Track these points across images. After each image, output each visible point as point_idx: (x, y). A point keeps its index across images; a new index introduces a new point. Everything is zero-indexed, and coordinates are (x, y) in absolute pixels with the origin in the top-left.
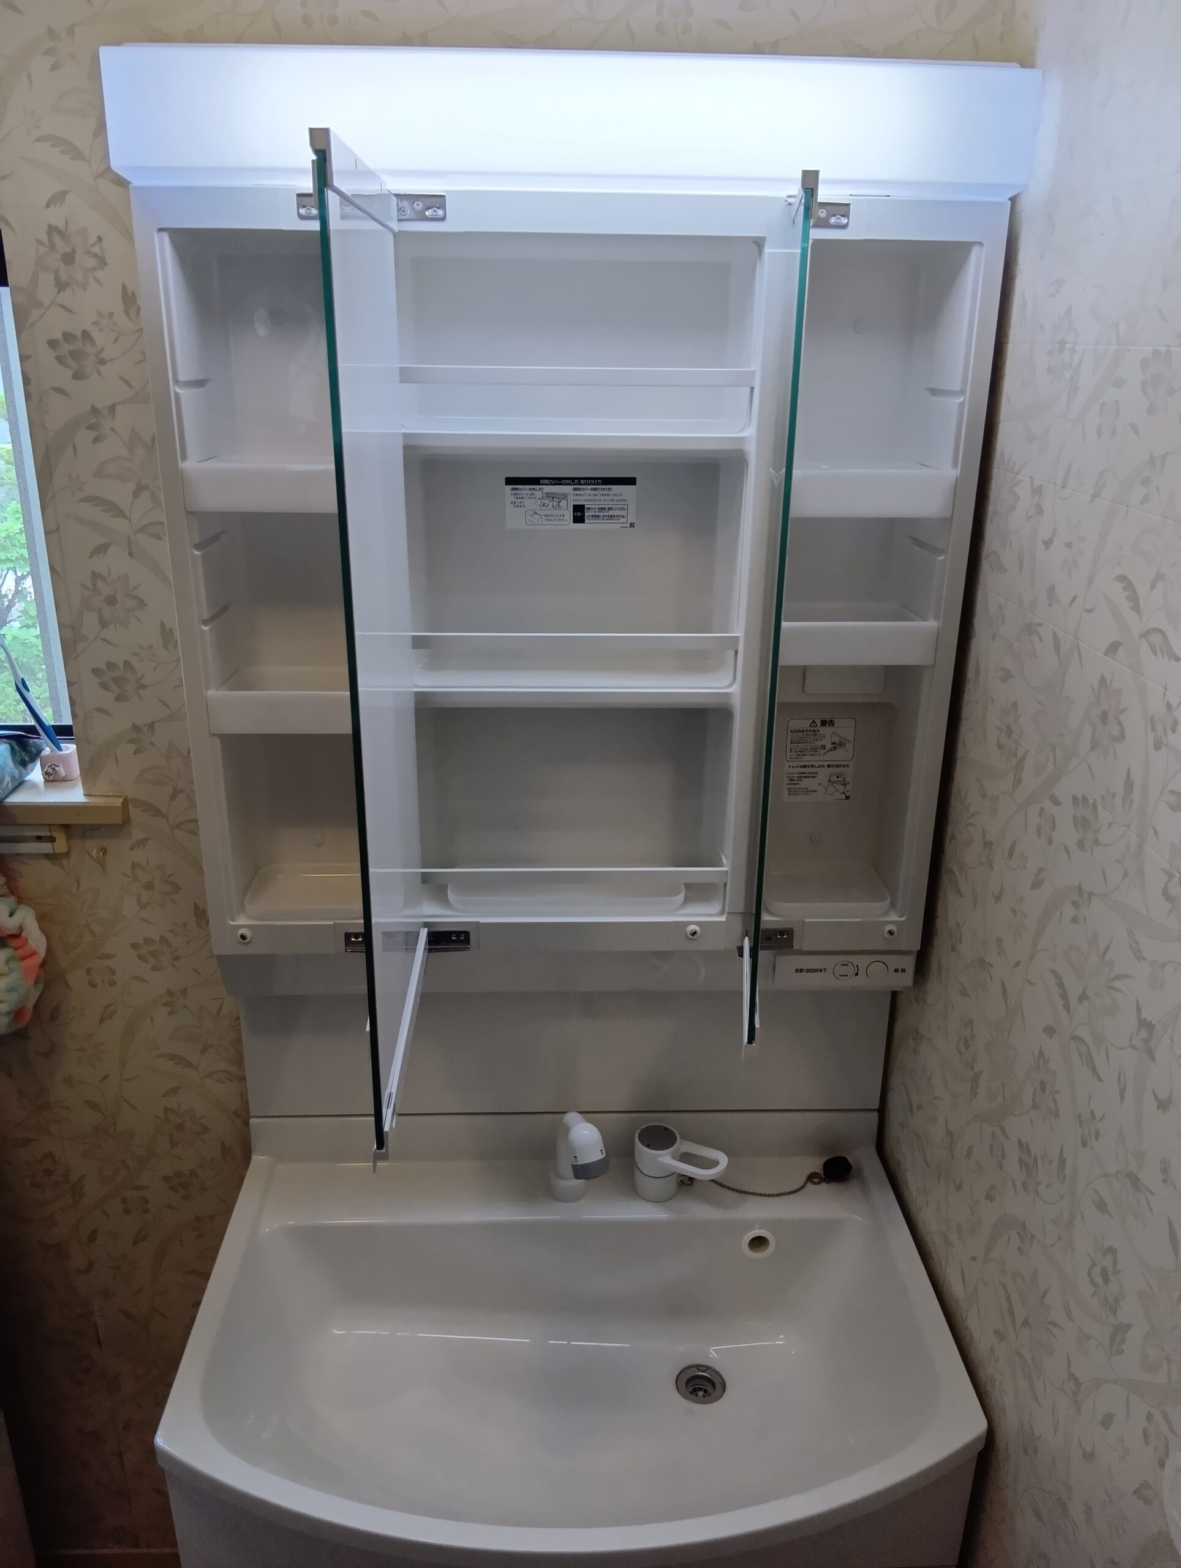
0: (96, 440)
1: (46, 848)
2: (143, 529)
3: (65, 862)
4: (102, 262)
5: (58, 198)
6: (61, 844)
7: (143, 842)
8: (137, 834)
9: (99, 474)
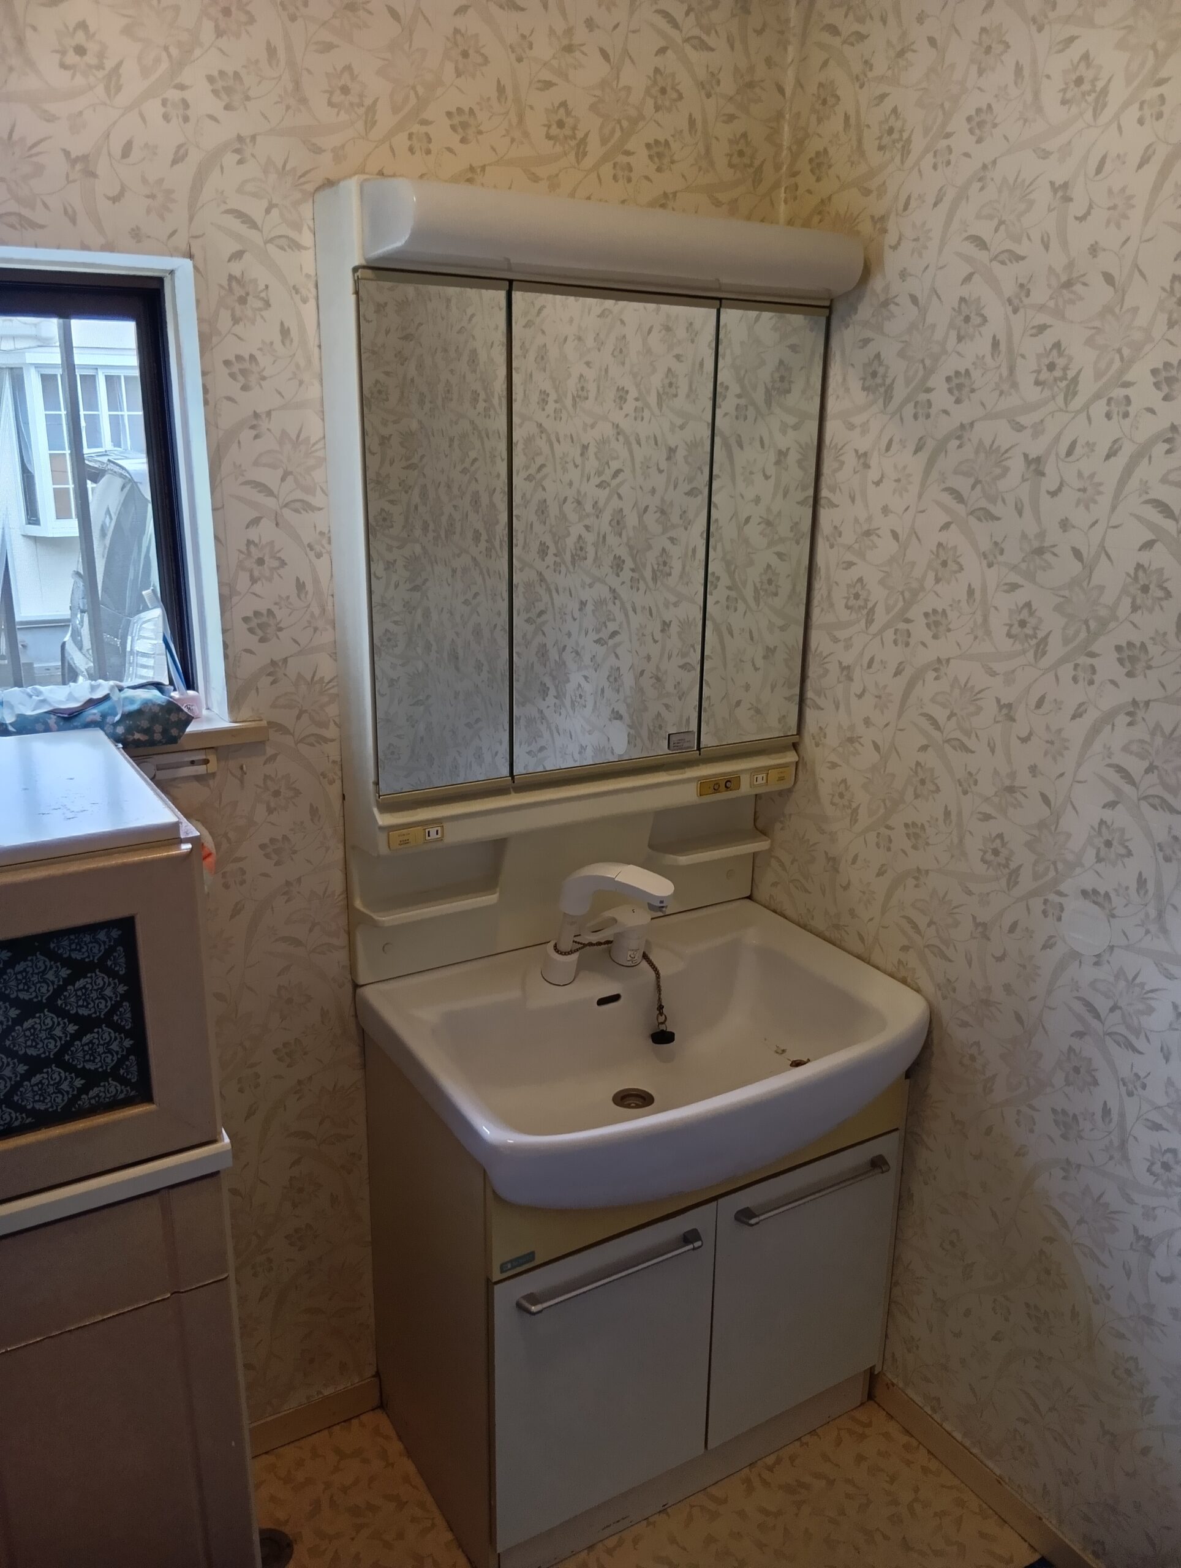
0: (256, 437)
1: (201, 769)
2: (286, 505)
3: (211, 782)
4: (267, 304)
5: (238, 255)
6: (212, 767)
7: (273, 758)
8: (270, 751)
9: (256, 463)
